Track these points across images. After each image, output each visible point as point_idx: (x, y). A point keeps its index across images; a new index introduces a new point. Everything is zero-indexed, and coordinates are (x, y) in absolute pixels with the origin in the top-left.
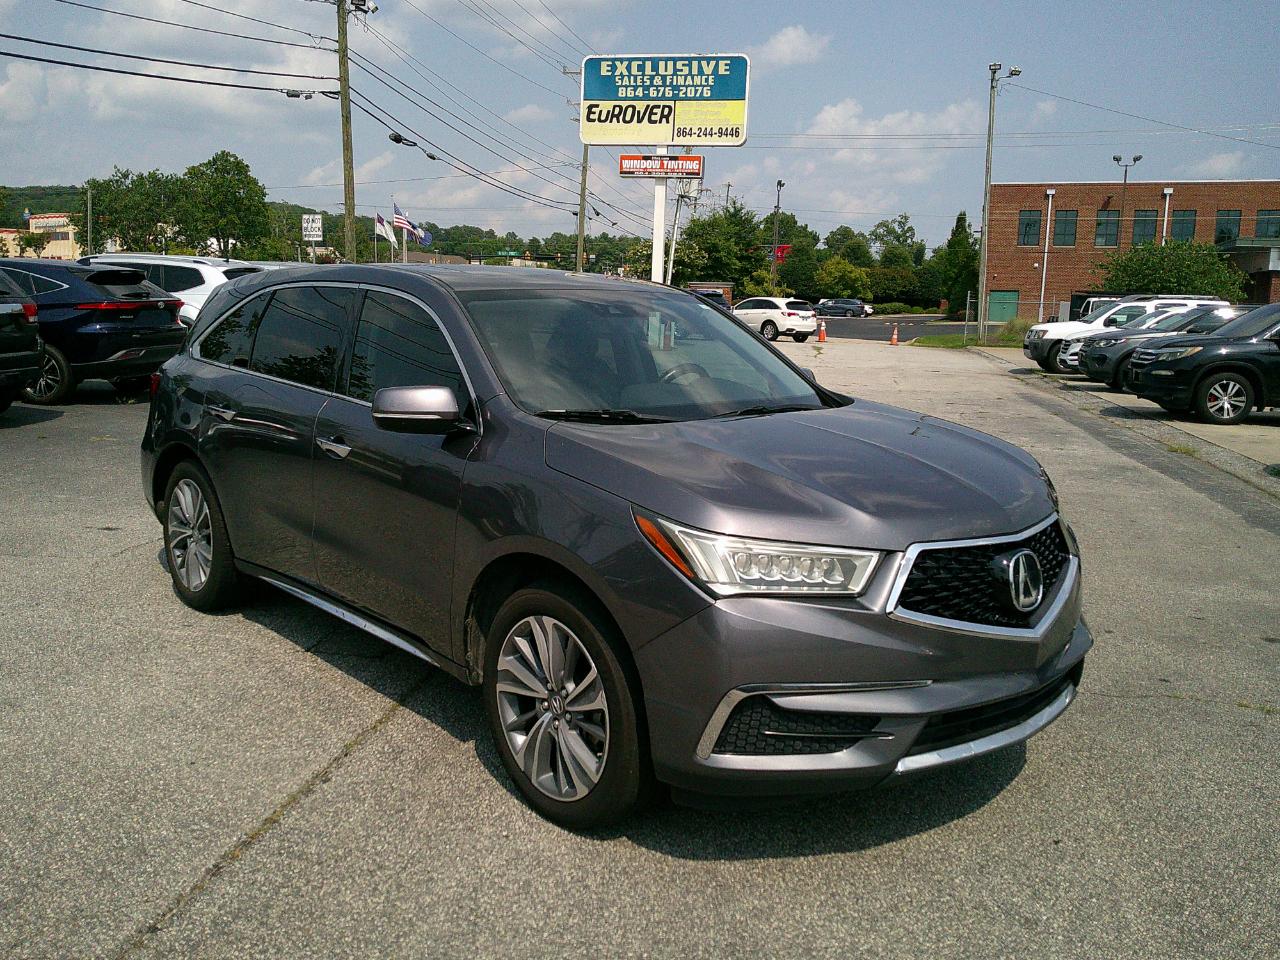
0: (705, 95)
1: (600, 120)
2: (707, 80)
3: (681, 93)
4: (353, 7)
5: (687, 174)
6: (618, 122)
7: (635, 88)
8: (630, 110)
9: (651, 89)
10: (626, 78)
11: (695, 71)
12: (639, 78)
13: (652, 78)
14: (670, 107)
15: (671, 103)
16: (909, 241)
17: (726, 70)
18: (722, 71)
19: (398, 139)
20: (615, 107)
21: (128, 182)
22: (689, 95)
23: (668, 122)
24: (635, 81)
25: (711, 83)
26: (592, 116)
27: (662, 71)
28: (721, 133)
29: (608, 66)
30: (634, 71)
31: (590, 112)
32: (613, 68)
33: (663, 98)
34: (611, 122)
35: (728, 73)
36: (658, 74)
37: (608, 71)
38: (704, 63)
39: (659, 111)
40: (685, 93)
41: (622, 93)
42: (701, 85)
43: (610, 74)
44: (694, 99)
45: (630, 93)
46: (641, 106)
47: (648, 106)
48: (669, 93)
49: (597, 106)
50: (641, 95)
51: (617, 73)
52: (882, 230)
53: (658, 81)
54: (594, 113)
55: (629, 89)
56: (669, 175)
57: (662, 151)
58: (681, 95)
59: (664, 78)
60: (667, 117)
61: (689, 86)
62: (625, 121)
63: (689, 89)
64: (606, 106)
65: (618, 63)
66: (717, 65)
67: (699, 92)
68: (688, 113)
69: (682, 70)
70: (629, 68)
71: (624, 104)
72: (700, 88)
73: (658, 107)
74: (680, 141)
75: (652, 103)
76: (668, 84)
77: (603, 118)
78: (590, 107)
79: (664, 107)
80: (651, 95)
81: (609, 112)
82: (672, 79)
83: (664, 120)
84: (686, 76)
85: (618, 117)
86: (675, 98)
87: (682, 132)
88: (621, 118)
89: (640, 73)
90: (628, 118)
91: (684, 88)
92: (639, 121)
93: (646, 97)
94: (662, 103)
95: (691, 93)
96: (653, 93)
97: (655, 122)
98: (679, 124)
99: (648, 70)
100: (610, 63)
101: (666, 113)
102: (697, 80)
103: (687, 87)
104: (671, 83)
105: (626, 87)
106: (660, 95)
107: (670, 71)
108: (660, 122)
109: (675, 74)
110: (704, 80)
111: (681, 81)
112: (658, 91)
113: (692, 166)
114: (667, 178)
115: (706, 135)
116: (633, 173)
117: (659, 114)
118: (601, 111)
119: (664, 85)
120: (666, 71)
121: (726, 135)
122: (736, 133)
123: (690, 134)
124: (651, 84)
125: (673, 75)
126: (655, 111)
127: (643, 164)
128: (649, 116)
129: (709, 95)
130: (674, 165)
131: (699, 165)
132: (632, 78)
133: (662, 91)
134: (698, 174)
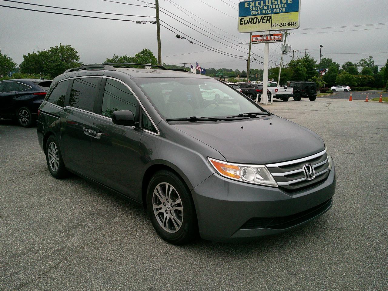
0: (283, 11)
1: (244, 24)
2: (284, 6)
5: (276, 40)
6: (251, 24)
7: (257, 11)
8: (255, 19)
9: (263, 11)
10: (254, 7)
11: (279, 3)
12: (258, 7)
13: (263, 7)
14: (270, 17)
15: (270, 15)
16: (372, 65)
18: (289, 2)
19: (178, 37)
20: (250, 18)
22: (277, 12)
23: (269, 22)
24: (257, 8)
25: (285, 7)
26: (242, 23)
27: (267, 4)
28: (289, 24)
29: (247, 4)
30: (257, 5)
31: (241, 21)
32: (249, 4)
33: (268, 14)
34: (248, 24)
35: (292, 2)
36: (265, 5)
37: (247, 6)
39: (266, 18)
40: (276, 11)
41: (252, 13)
42: (283, 8)
43: (248, 7)
44: (279, 13)
45: (256, 13)
46: (259, 17)
47: (262, 17)
48: (270, 12)
49: (244, 19)
50: (259, 13)
51: (251, 6)
52: (362, 62)
53: (265, 8)
54: (243, 21)
55: (255, 11)
56: (270, 41)
57: (267, 33)
58: (274, 12)
59: (268, 6)
60: (269, 20)
61: (277, 8)
62: (253, 23)
63: (277, 9)
64: (247, 18)
65: (251, 3)
67: (281, 10)
68: (277, 18)
69: (274, 3)
70: (255, 4)
71: (253, 17)
72: (281, 9)
73: (266, 17)
74: (273, 29)
75: (263, 16)
76: (269, 8)
77: (246, 23)
78: (241, 19)
79: (268, 17)
80: (263, 13)
81: (248, 20)
82: (271, 6)
83: (268, 21)
84: (276, 5)
85: (251, 22)
86: (272, 13)
87: (275, 25)
88: (252, 22)
89: (259, 5)
90: (254, 22)
91: (275, 9)
92: (259, 23)
93: (261, 14)
94: (267, 15)
95: (278, 11)
96: (264, 12)
97: (265, 23)
98: (274, 22)
99: (262, 4)
100: (248, 3)
101: (268, 19)
102: (280, 6)
103: (276, 9)
104: (270, 8)
105: (254, 11)
106: (266, 13)
107: (270, 3)
108: (266, 22)
109: (272, 4)
111: (274, 7)
112: (266, 11)
113: (278, 37)
114: (269, 42)
115: (284, 26)
116: (256, 42)
117: (266, 20)
118: (245, 21)
119: (268, 9)
120: (268, 4)
121: (291, 25)
122: (295, 24)
123: (278, 26)
124: (263, 9)
125: (271, 5)
126: (264, 19)
127: (260, 38)
128: (262, 21)
129: (285, 11)
130: (272, 37)
131: (281, 37)
132: (256, 7)
133: (267, 11)
134: (281, 40)
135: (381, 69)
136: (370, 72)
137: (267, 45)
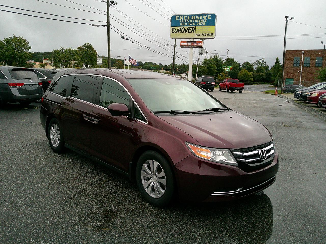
0: (204, 25)
1: (175, 32)
2: (204, 21)
3: (197, 24)
4: (111, 3)
5: (199, 46)
6: (180, 32)
7: (185, 23)
8: (183, 29)
10: (182, 21)
11: (201, 18)
12: (186, 20)
13: (189, 20)
14: (194, 28)
16: (265, 65)
17: (210, 18)
18: (209, 18)
19: (123, 38)
20: (179, 28)
21: (63, 50)
22: (199, 25)
23: (193, 32)
26: (173, 31)
28: (208, 35)
29: (178, 17)
30: (185, 19)
31: (173, 30)
32: (179, 18)
33: (192, 26)
34: (178, 32)
36: (191, 19)
37: (178, 19)
38: (204, 16)
39: (191, 29)
42: (203, 22)
44: (201, 26)
46: (186, 28)
48: (194, 24)
49: (175, 28)
50: (186, 25)
51: (180, 19)
52: (257, 62)
53: (191, 21)
57: (192, 40)
58: (197, 25)
59: (193, 20)
62: (182, 32)
64: (177, 28)
65: (180, 17)
66: (207, 17)
67: (202, 24)
68: (199, 30)
69: (198, 18)
70: (183, 18)
71: (182, 27)
74: (196, 37)
75: (189, 27)
78: (173, 28)
81: (177, 30)
84: (199, 20)
85: (180, 31)
86: (196, 26)
87: (197, 35)
92: (186, 32)
96: (189, 24)
97: (190, 32)
98: (197, 33)
99: (188, 18)
101: (193, 30)
102: (202, 21)
103: (199, 22)
104: (195, 21)
105: (182, 23)
107: (194, 18)
110: (203, 21)
111: (197, 21)
113: (200, 44)
114: (193, 47)
115: (204, 35)
116: (184, 46)
117: (191, 30)
118: (175, 30)
119: (193, 22)
120: (193, 18)
121: (210, 35)
122: (212, 35)
123: (200, 35)
124: (189, 22)
125: (195, 19)
126: (190, 29)
127: (187, 44)
128: (188, 30)
129: (205, 24)
130: (195, 44)
131: (202, 43)
132: (184, 20)
133: (192, 24)
134: (202, 46)
135: (271, 68)
136: (263, 70)
137: (191, 49)
